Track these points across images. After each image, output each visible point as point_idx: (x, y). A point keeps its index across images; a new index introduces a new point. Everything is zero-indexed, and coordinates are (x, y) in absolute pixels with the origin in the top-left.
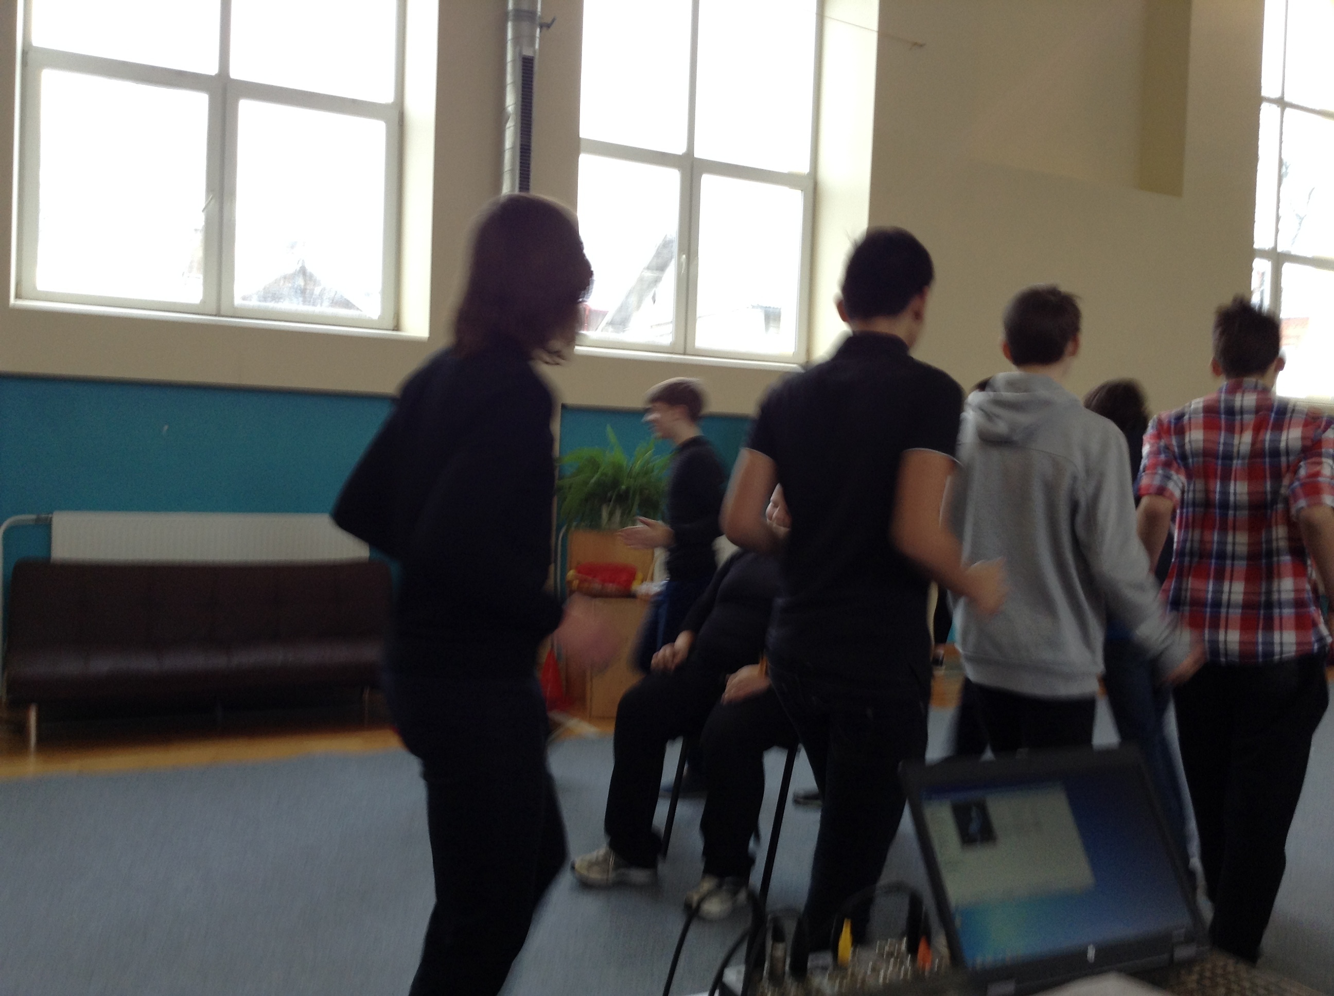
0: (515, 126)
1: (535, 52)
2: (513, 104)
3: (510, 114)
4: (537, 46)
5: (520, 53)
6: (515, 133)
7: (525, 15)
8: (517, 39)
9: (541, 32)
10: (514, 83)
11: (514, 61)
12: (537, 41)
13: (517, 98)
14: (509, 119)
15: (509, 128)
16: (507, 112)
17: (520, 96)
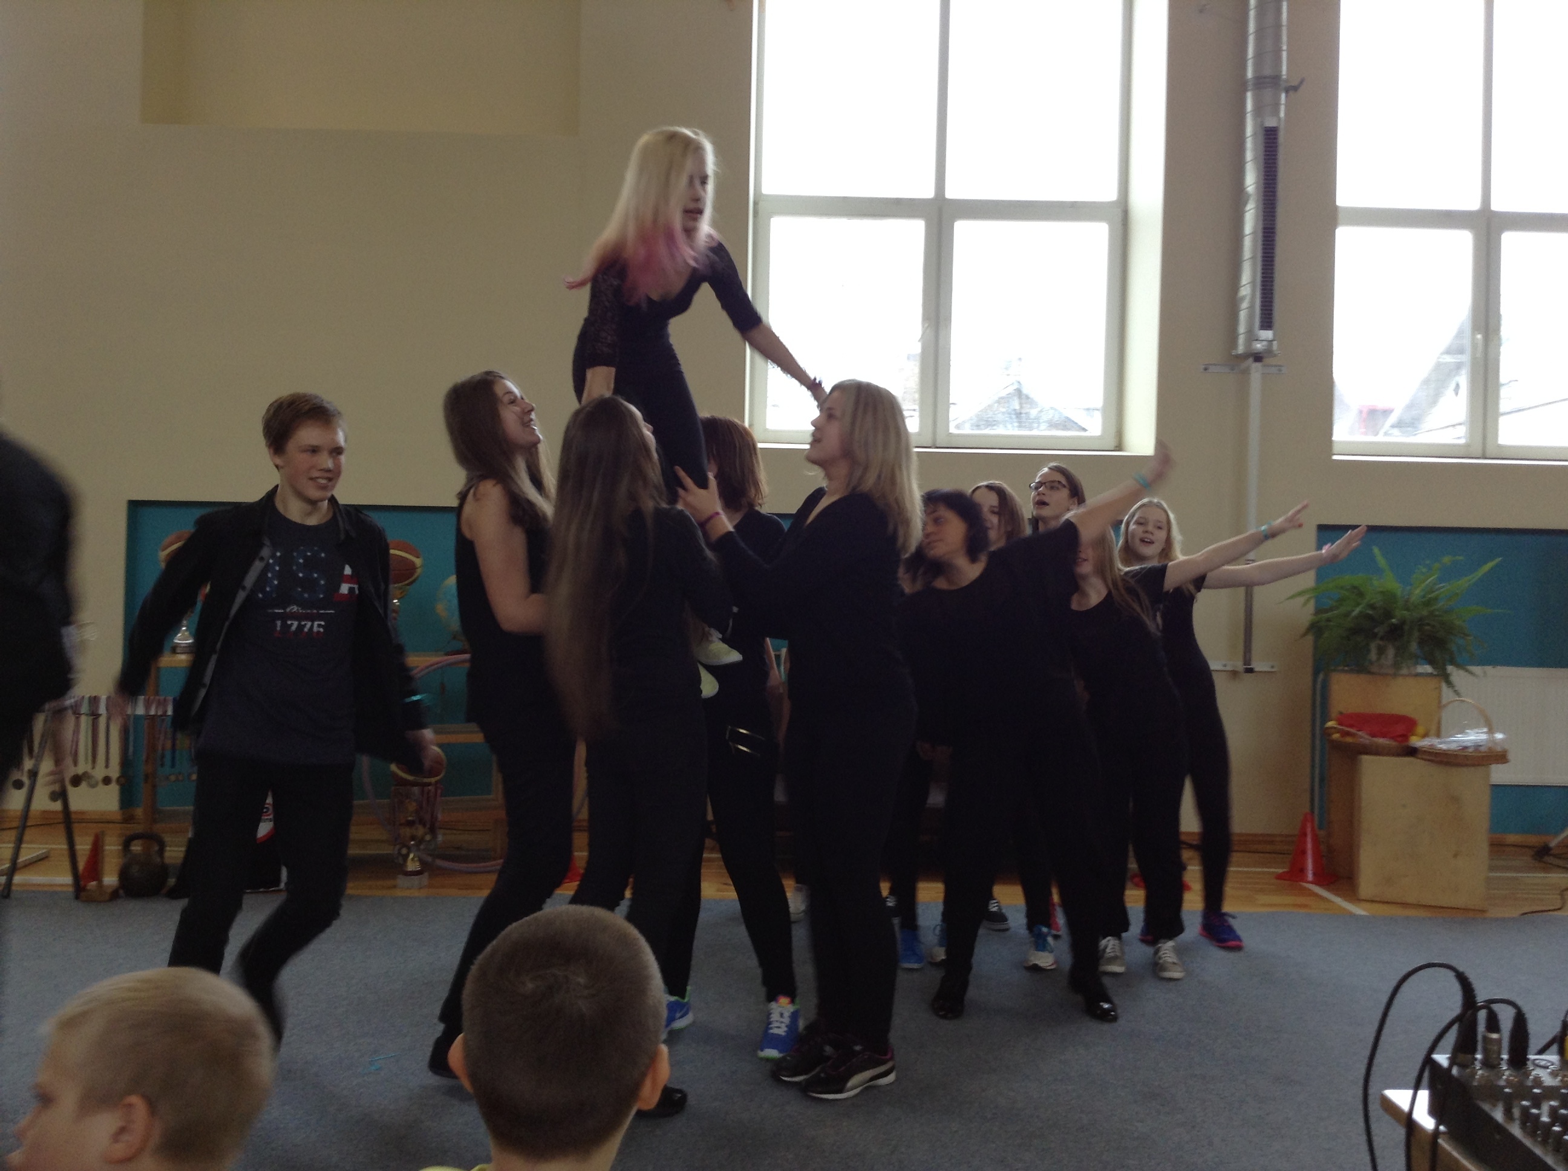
0: (1257, 208)
1: (1279, 119)
2: (1253, 184)
3: (1248, 196)
4: (1282, 114)
5: (1262, 123)
6: (1257, 216)
7: (1268, 82)
8: (1258, 111)
9: (1286, 97)
10: (1255, 159)
11: (1255, 134)
12: (1283, 108)
13: (1258, 177)
14: (1249, 200)
15: (1249, 210)
16: (1247, 193)
17: (1262, 174)
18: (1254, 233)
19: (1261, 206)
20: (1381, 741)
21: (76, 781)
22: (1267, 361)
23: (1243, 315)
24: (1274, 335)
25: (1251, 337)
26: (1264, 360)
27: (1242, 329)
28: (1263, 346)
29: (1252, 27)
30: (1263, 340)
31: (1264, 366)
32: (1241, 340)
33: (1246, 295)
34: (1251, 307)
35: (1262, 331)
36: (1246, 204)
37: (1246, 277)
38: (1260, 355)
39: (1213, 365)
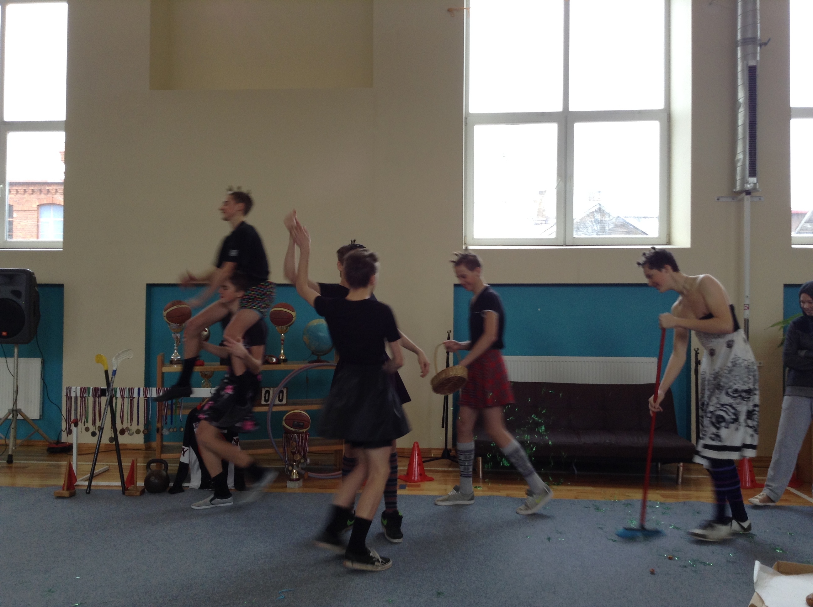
0: (745, 110)
1: (757, 61)
2: (743, 97)
3: (741, 104)
4: (758, 58)
5: (747, 64)
6: (745, 115)
7: (749, 41)
8: (744, 57)
9: (760, 48)
10: (743, 84)
11: (743, 70)
12: (758, 55)
13: (745, 93)
14: (740, 106)
15: (740, 112)
16: (739, 102)
17: (748, 91)
18: (744, 124)
19: (748, 109)
21: (123, 432)
22: (753, 194)
23: (739, 170)
24: (757, 180)
25: (744, 181)
26: (751, 193)
27: (738, 177)
28: (751, 186)
29: (740, 11)
30: (751, 183)
31: (751, 197)
32: (738, 183)
33: (741, 158)
34: (744, 165)
35: (750, 178)
36: (738, 108)
37: (740, 148)
38: (749, 191)
39: (723, 197)
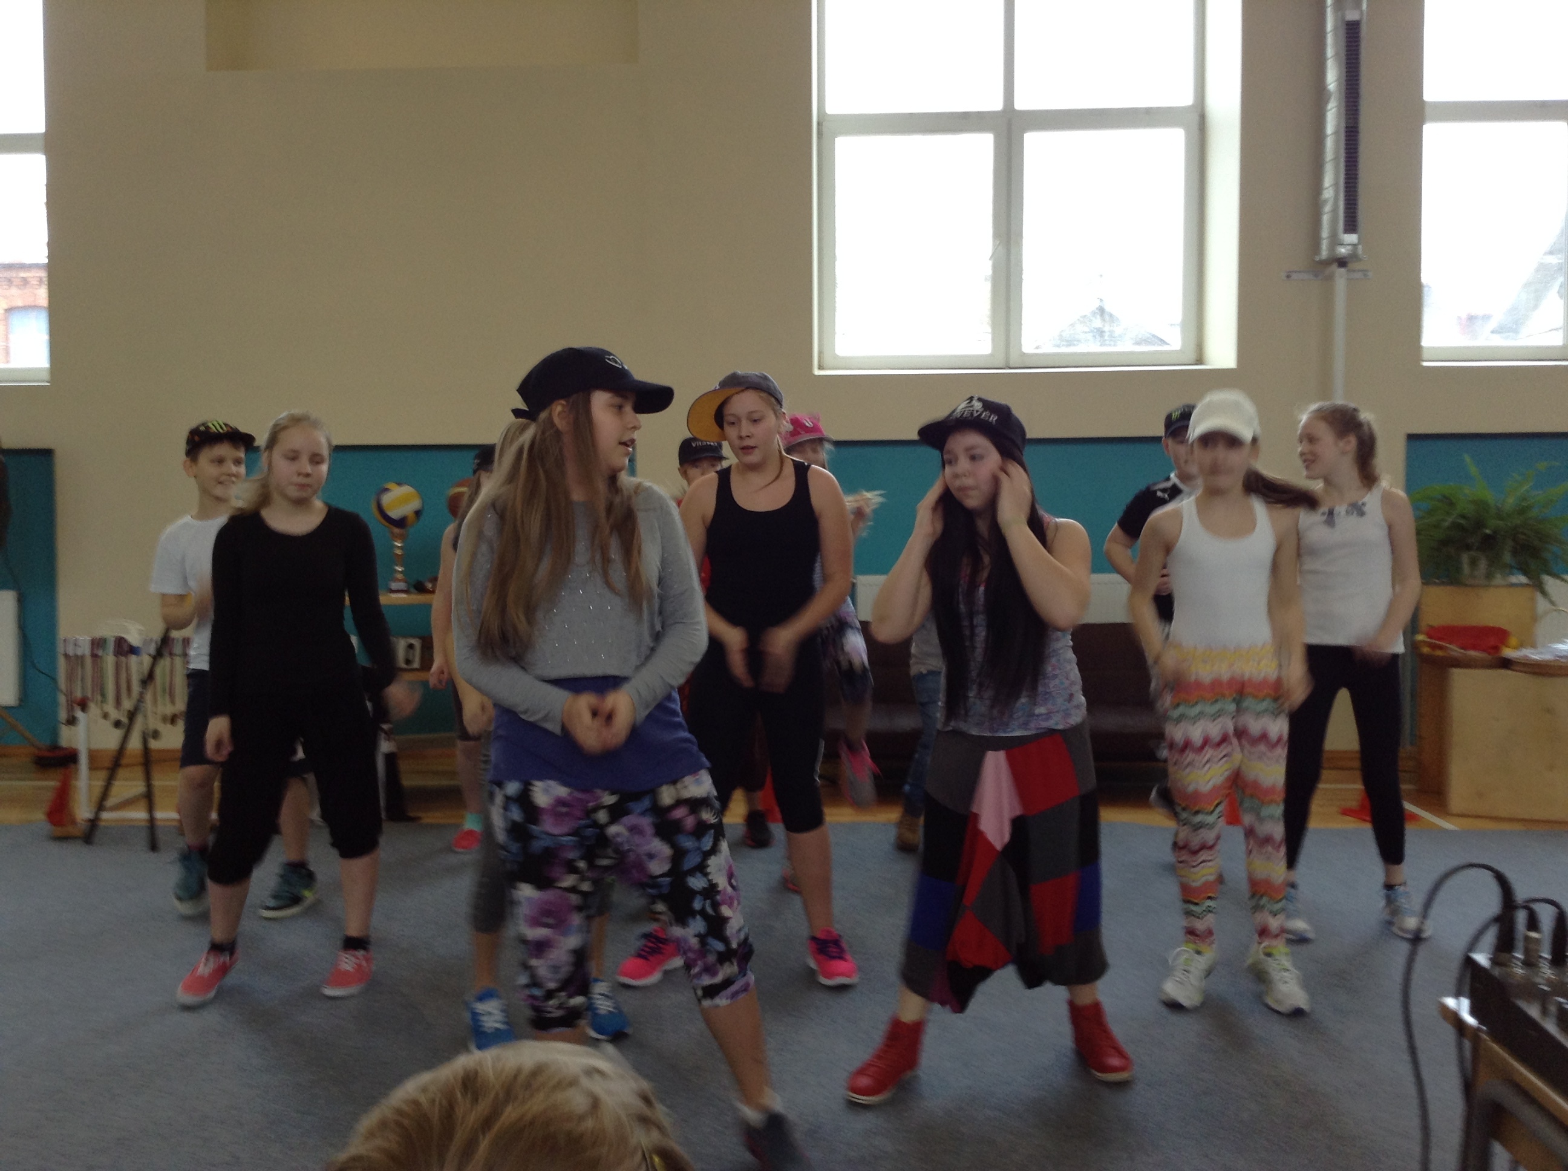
0: (1338, 107)
1: (1362, 11)
2: (1335, 81)
3: (1332, 93)
4: (1364, 6)
5: (1343, 17)
6: (1339, 114)
8: (1339, 4)
10: (1336, 55)
11: (1336, 30)
13: (1340, 72)
14: (1330, 99)
15: (1330, 110)
16: (1329, 91)
17: (1344, 70)
18: (1336, 133)
19: (1343, 104)
20: (1473, 653)
22: (1351, 266)
23: (1326, 219)
24: (1359, 239)
25: (1335, 241)
26: (1349, 264)
27: (1325, 233)
28: (1348, 250)
30: (1349, 245)
31: (1349, 271)
32: (1324, 245)
33: (1329, 198)
34: (1334, 211)
35: (1346, 235)
36: (1327, 102)
37: (1328, 180)
38: (1344, 260)
39: (1295, 272)
